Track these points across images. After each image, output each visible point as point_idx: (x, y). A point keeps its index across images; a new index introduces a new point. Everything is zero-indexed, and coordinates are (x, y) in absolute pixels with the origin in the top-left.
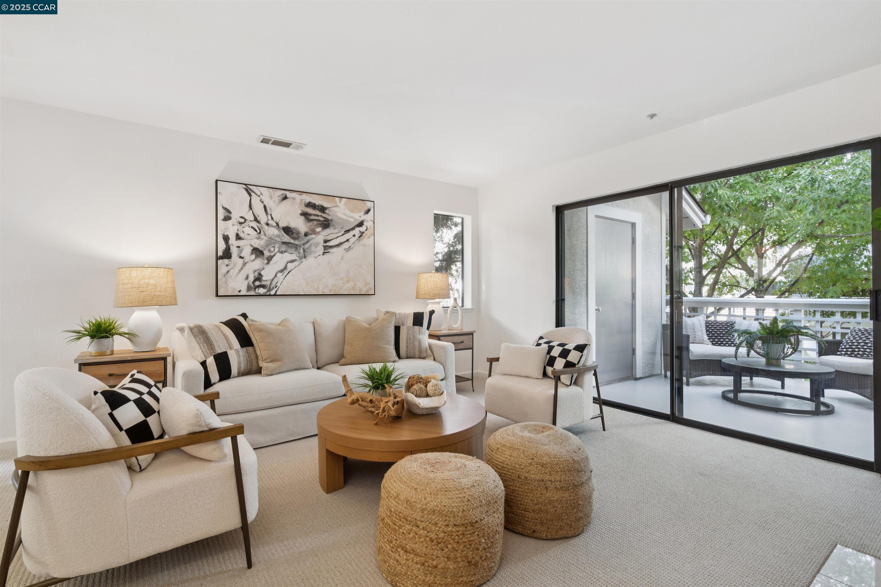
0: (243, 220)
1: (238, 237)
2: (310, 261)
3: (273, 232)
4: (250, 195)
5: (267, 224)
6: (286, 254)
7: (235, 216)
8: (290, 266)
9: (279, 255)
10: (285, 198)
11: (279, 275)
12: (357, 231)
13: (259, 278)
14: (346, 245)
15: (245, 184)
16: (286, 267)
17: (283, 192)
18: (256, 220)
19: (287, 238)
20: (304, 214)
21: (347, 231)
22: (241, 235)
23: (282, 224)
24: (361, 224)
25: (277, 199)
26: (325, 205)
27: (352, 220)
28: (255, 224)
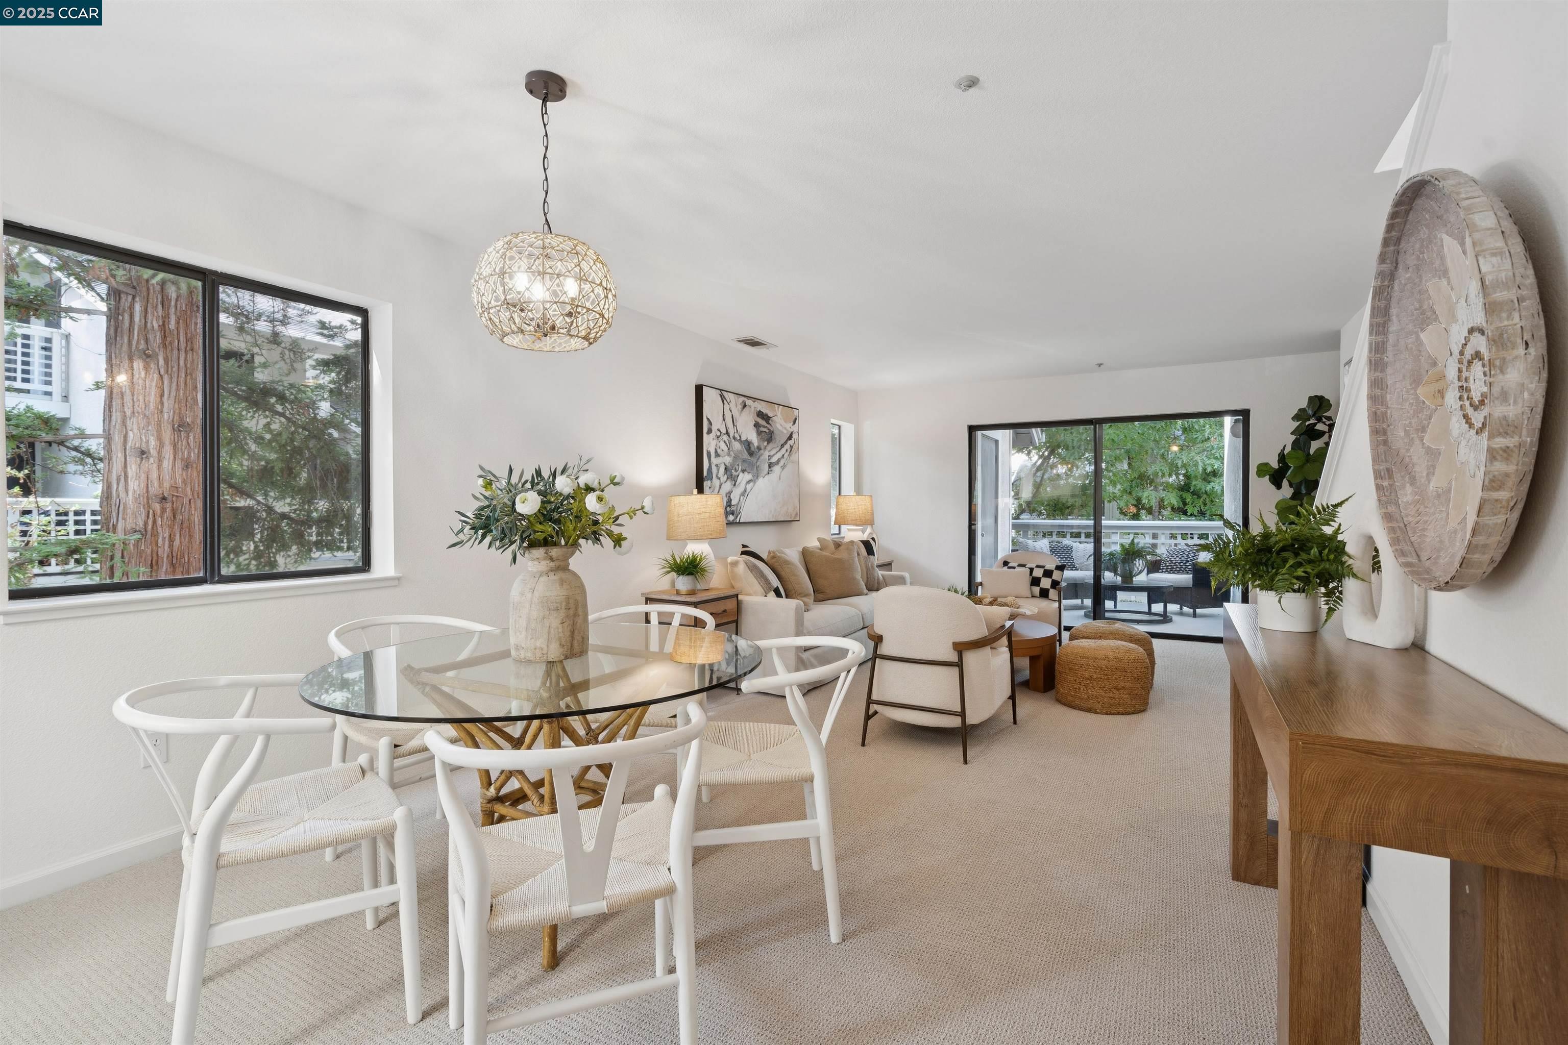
0: (719, 434)
1: (717, 455)
2: (761, 482)
3: (737, 446)
4: (723, 403)
5: (734, 438)
6: (746, 473)
7: (714, 428)
8: (749, 487)
9: (741, 475)
10: (745, 406)
11: (742, 498)
12: (787, 446)
13: (729, 502)
14: (781, 463)
15: (720, 390)
16: (745, 490)
17: (743, 398)
18: (727, 433)
19: (746, 455)
20: (757, 425)
21: (782, 446)
22: (719, 451)
23: (743, 439)
24: (790, 438)
25: (740, 407)
26: (770, 415)
27: (785, 431)
28: (725, 438)
